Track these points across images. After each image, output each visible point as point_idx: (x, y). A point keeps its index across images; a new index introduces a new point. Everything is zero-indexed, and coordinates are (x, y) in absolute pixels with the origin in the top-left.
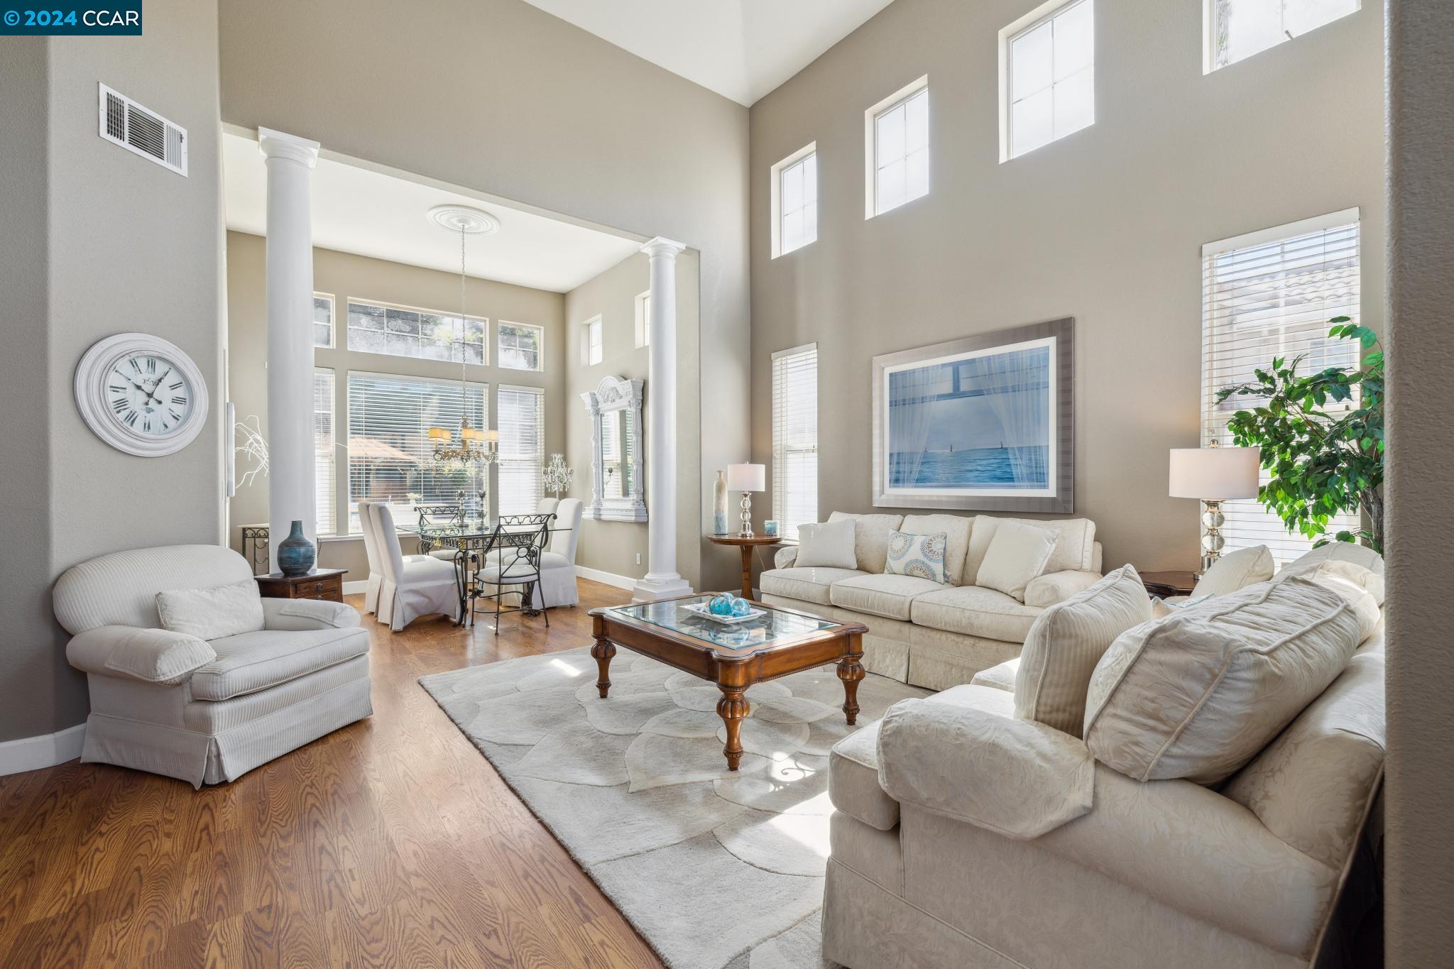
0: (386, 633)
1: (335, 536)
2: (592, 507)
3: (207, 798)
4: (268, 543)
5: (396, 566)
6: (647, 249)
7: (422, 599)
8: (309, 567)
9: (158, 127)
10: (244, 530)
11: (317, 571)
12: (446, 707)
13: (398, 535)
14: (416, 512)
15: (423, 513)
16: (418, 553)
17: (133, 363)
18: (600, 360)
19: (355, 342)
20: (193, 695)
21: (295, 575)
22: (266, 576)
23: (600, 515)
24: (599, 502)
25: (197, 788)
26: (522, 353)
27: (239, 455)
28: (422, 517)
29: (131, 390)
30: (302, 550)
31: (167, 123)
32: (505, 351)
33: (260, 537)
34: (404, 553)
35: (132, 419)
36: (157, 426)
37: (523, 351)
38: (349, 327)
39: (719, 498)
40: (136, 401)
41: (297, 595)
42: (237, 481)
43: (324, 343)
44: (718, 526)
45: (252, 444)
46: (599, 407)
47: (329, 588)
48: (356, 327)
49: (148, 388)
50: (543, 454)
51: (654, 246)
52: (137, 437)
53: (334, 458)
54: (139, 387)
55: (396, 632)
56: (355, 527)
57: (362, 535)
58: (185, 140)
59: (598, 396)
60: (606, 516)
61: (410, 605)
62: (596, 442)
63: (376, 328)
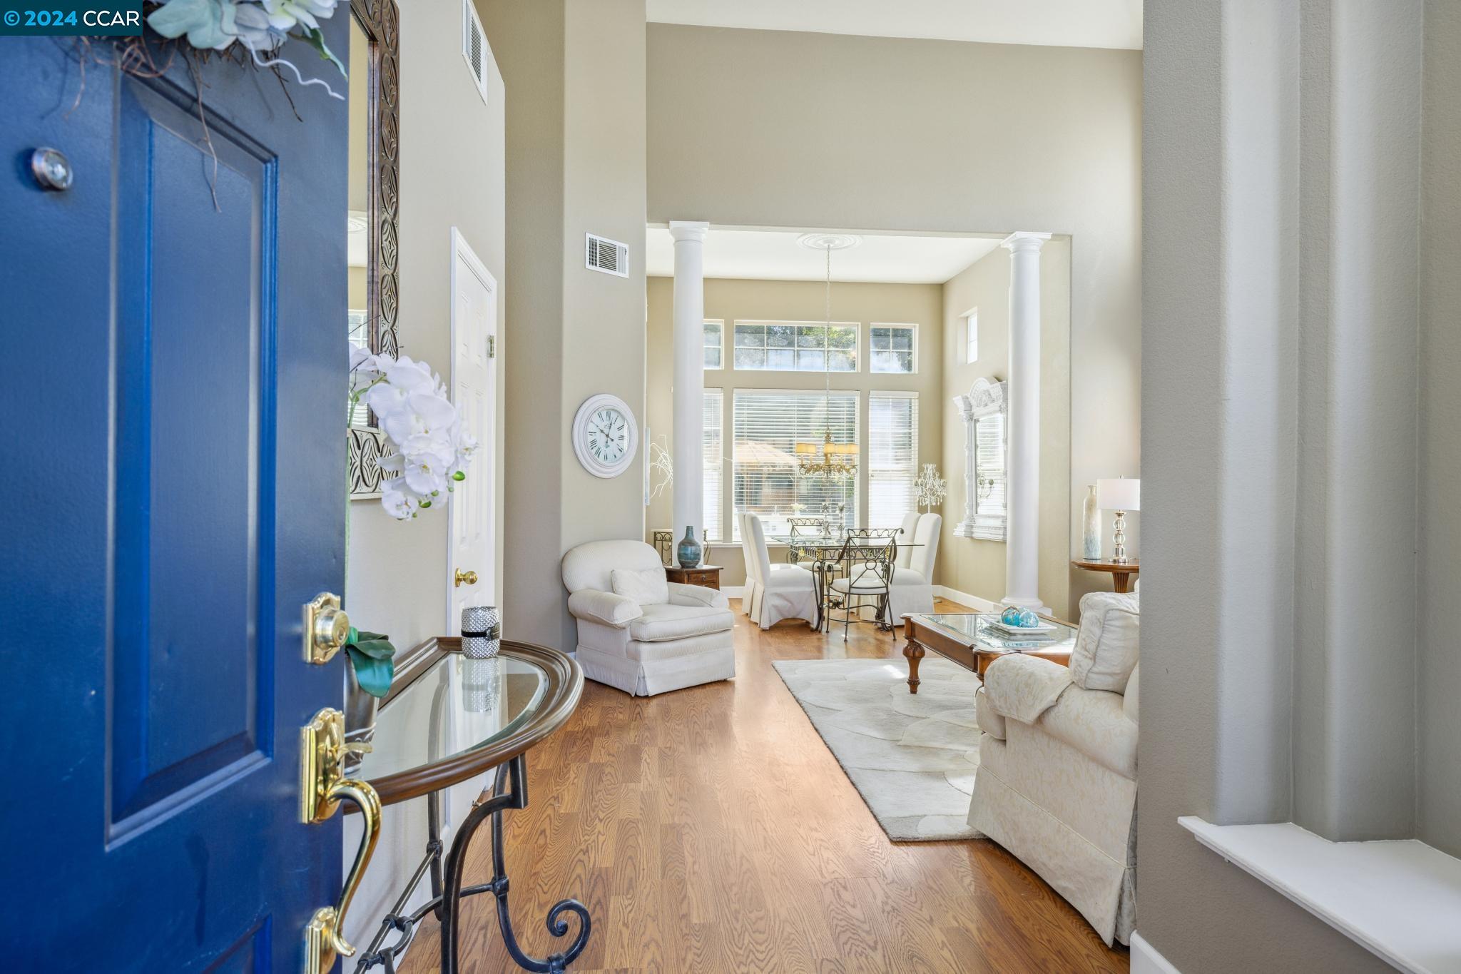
0: (756, 631)
1: (721, 543)
2: (964, 523)
3: (638, 702)
4: (671, 546)
5: (765, 572)
6: (1008, 244)
7: (786, 603)
8: (697, 563)
9: (613, 249)
10: (655, 533)
11: (702, 566)
12: (787, 682)
13: (768, 545)
14: (788, 523)
15: (794, 524)
16: (788, 562)
17: (600, 415)
18: (976, 359)
19: (740, 361)
20: (632, 636)
21: (688, 567)
22: (671, 567)
23: (972, 533)
24: (972, 519)
25: (633, 696)
26: (895, 355)
27: (653, 468)
28: (793, 528)
29: (599, 433)
30: (693, 548)
31: (618, 244)
32: (878, 354)
33: (666, 540)
34: (772, 561)
35: (598, 453)
36: (611, 457)
37: (897, 352)
38: (735, 347)
39: (1089, 517)
40: (601, 439)
41: (689, 582)
42: (652, 492)
43: (715, 364)
44: (1088, 549)
45: (662, 460)
46: (972, 411)
47: (711, 579)
48: (741, 347)
49: (607, 431)
50: (917, 463)
51: (1013, 241)
52: (601, 465)
53: (721, 470)
54: (602, 431)
55: (764, 630)
56: (737, 537)
57: (741, 543)
58: (627, 253)
59: (971, 399)
60: (978, 534)
61: (775, 607)
62: (970, 450)
63: (758, 346)
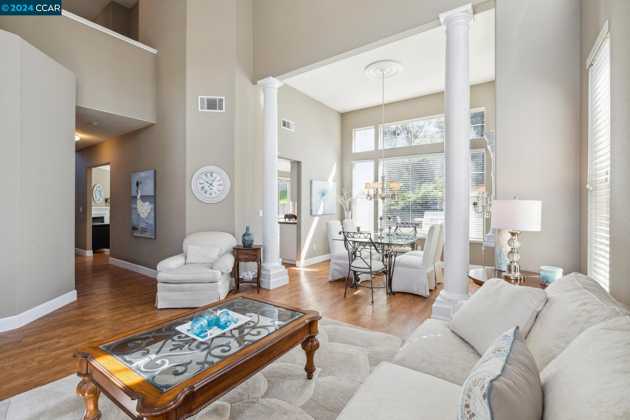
9: (215, 100)
17: (206, 175)
21: (246, 247)
30: (250, 237)
35: (206, 192)
36: (213, 194)
40: (206, 186)
44: (501, 262)
49: (210, 182)
52: (207, 197)
54: (207, 182)
58: (223, 101)
